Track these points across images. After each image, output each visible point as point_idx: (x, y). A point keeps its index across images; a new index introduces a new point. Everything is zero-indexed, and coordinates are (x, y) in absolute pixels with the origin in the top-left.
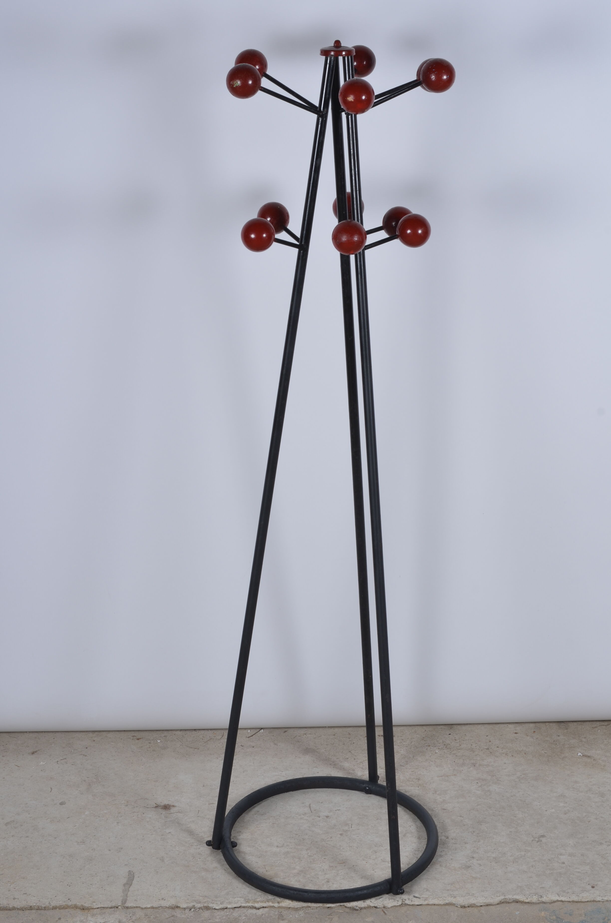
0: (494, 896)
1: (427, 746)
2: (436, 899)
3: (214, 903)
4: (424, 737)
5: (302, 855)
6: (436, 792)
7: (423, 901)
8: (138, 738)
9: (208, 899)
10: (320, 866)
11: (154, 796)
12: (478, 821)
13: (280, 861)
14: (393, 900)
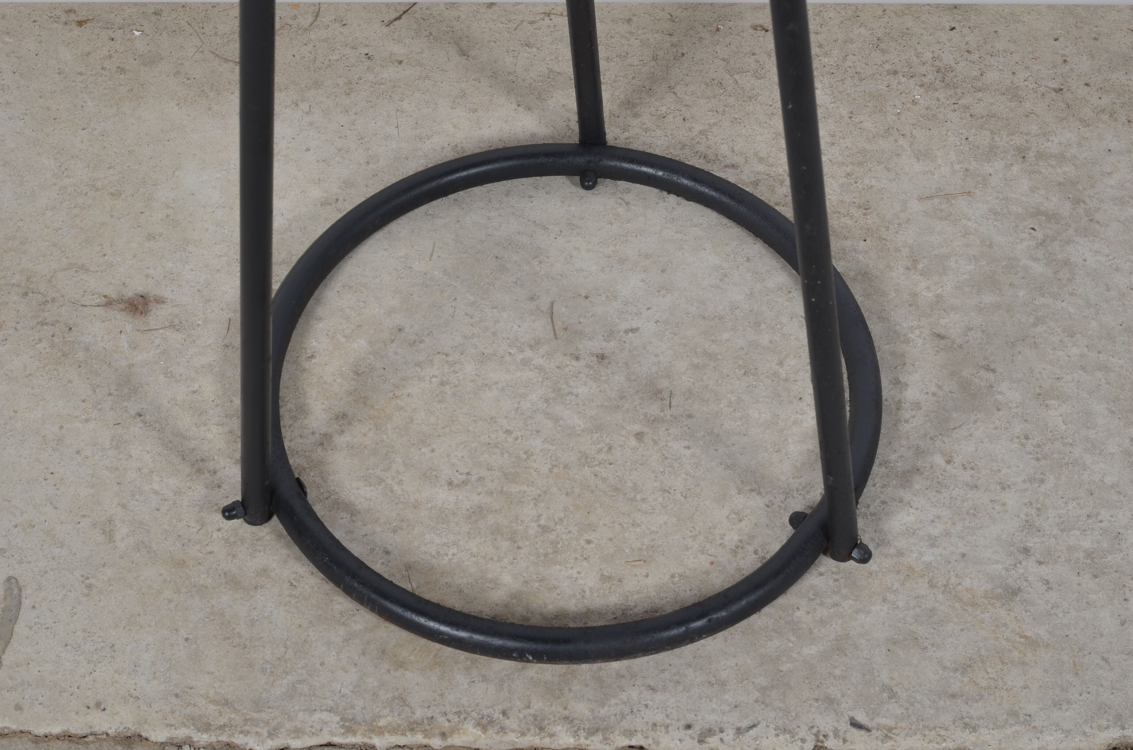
0: (1091, 727)
1: (889, 73)
2: (919, 736)
3: (248, 732)
4: (879, 36)
5: (522, 521)
6: (915, 261)
7: (879, 743)
8: (80, 18)
9: (233, 716)
10: (574, 573)
11: (105, 255)
12: (1038, 390)
13: (455, 551)
14: (788, 736)
